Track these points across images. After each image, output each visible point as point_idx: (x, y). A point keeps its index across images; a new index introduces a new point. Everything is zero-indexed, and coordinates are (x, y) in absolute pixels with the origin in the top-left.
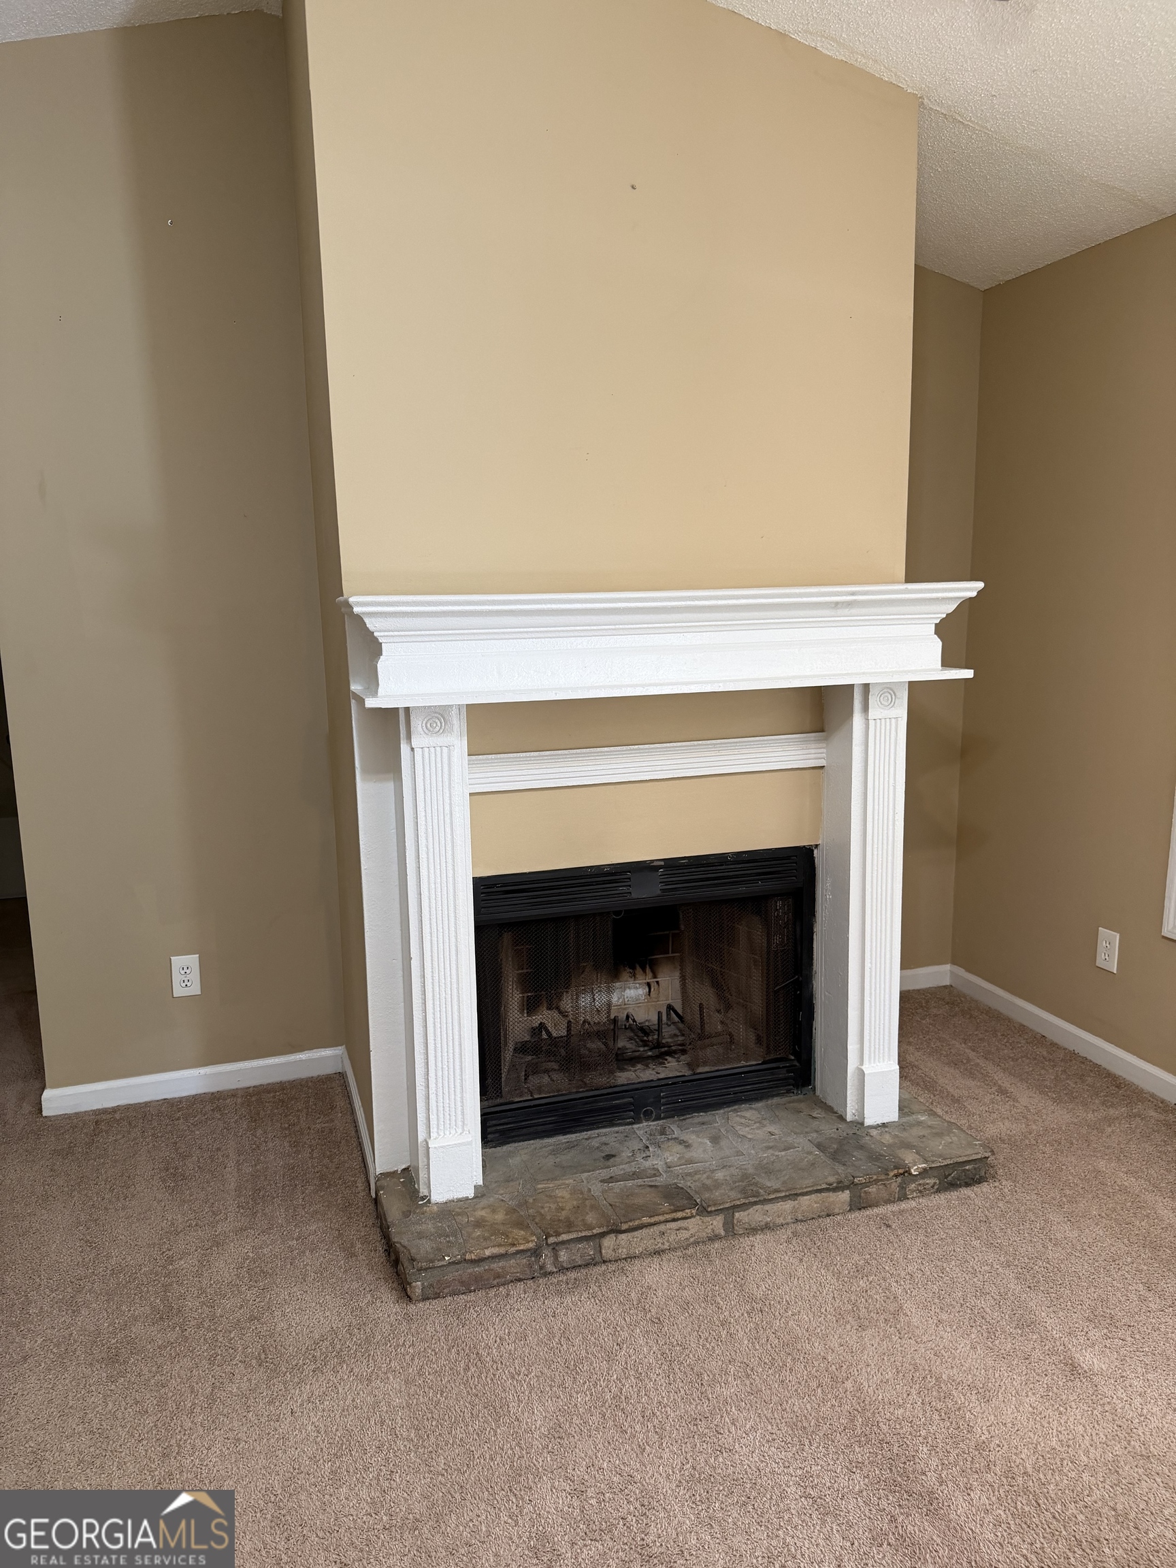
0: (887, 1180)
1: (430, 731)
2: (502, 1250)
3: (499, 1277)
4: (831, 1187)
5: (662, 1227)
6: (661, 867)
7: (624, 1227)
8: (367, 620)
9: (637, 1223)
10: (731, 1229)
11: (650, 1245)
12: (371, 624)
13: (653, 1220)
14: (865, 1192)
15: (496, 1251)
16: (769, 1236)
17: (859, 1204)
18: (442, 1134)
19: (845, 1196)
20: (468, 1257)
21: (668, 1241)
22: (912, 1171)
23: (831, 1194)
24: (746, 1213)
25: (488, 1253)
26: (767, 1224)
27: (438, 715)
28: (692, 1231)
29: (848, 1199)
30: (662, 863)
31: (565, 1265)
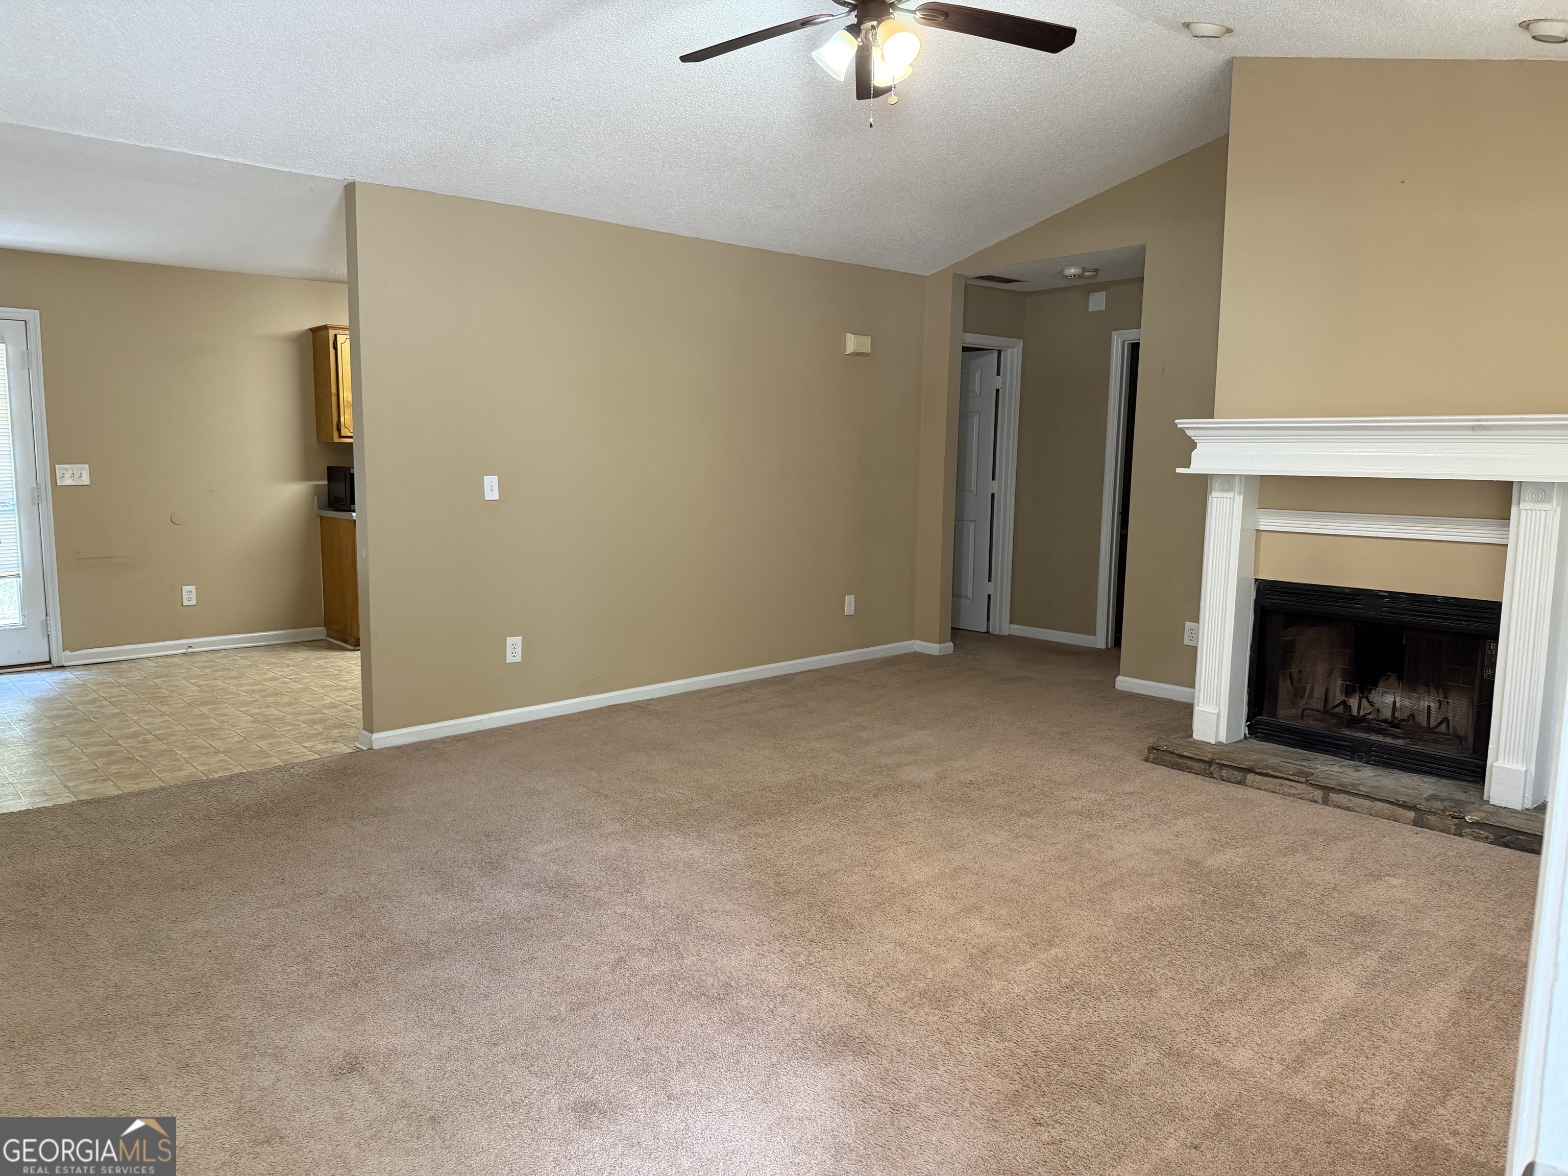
0: (1444, 816)
1: (1223, 490)
2: (1192, 756)
3: (1189, 768)
4: (1398, 803)
5: (1282, 781)
6: (1386, 597)
7: (1258, 770)
8: (1186, 431)
9: (1265, 771)
10: (1326, 802)
11: (1272, 787)
12: (1189, 433)
13: (1274, 774)
14: (1427, 818)
15: (1190, 755)
16: (1345, 812)
17: (1416, 823)
18: (1205, 705)
19: (1412, 814)
20: (1175, 751)
21: (1283, 790)
22: (1467, 818)
23: (1400, 809)
24: (1337, 796)
25: (1186, 754)
26: (1348, 807)
27: (1228, 480)
28: (1300, 792)
29: (1413, 818)
30: (1387, 594)
31: (1224, 778)
